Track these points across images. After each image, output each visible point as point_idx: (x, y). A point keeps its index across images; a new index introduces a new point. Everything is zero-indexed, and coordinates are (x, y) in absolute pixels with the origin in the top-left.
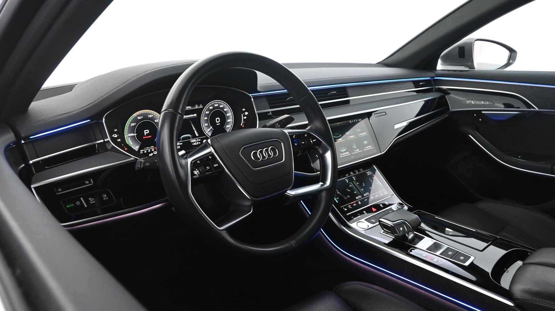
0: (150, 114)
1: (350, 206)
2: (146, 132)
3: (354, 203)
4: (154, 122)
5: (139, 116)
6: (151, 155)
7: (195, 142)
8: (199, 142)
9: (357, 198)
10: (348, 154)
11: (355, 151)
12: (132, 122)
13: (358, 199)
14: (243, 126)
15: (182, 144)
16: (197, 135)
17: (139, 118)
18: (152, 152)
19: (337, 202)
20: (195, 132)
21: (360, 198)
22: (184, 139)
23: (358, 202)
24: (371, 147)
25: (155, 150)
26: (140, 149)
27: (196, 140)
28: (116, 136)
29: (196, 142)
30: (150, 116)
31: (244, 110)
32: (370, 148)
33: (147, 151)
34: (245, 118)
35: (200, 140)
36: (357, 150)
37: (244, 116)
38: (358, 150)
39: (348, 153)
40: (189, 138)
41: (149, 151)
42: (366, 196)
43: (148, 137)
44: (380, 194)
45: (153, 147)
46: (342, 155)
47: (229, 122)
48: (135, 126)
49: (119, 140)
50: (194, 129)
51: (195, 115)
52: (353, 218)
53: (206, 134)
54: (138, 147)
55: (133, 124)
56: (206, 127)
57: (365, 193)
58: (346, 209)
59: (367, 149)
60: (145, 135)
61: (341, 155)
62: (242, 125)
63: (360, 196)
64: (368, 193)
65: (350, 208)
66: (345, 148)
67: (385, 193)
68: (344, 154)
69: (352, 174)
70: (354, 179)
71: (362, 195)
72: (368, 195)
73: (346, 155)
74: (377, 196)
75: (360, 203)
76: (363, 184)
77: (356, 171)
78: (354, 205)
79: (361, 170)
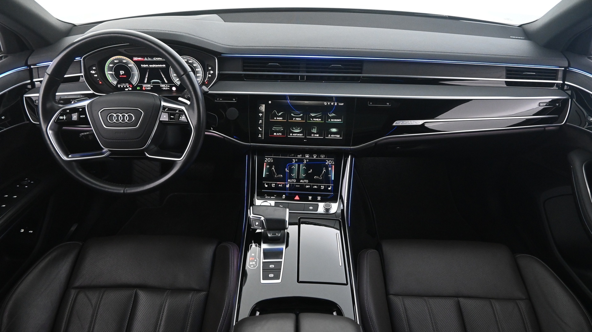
0: (124, 60)
1: (274, 184)
2: (122, 72)
4: (128, 66)
5: (116, 59)
6: (127, 89)
7: (164, 87)
8: (168, 87)
9: (289, 180)
11: (313, 135)
12: (110, 63)
13: (289, 182)
14: (206, 83)
15: (152, 86)
16: (166, 82)
17: (115, 61)
18: (128, 88)
19: (264, 176)
20: (165, 79)
21: (294, 182)
22: (153, 83)
23: (287, 184)
24: (339, 137)
25: (130, 87)
26: (117, 84)
27: (166, 86)
28: (94, 72)
29: (166, 87)
30: (125, 61)
31: (210, 68)
32: (337, 137)
33: (123, 86)
34: (210, 76)
35: (169, 86)
37: (209, 74)
38: (318, 135)
39: (301, 135)
40: (158, 83)
41: (125, 87)
42: (302, 183)
43: (123, 76)
44: (322, 186)
45: (128, 84)
46: (292, 135)
47: (198, 76)
48: (113, 67)
49: (96, 76)
50: (163, 77)
51: (164, 66)
53: (174, 82)
54: (116, 82)
55: (111, 65)
56: (175, 77)
57: (303, 179)
58: (266, 186)
60: (121, 74)
61: (291, 134)
62: (206, 81)
63: (295, 181)
64: (307, 181)
65: (273, 186)
66: (300, 129)
67: (329, 189)
68: (295, 135)
69: (307, 156)
70: (305, 162)
71: (298, 180)
72: (306, 183)
73: (297, 136)
74: (315, 187)
75: (288, 186)
76: (311, 170)
77: (314, 156)
78: (279, 185)
79: (322, 156)
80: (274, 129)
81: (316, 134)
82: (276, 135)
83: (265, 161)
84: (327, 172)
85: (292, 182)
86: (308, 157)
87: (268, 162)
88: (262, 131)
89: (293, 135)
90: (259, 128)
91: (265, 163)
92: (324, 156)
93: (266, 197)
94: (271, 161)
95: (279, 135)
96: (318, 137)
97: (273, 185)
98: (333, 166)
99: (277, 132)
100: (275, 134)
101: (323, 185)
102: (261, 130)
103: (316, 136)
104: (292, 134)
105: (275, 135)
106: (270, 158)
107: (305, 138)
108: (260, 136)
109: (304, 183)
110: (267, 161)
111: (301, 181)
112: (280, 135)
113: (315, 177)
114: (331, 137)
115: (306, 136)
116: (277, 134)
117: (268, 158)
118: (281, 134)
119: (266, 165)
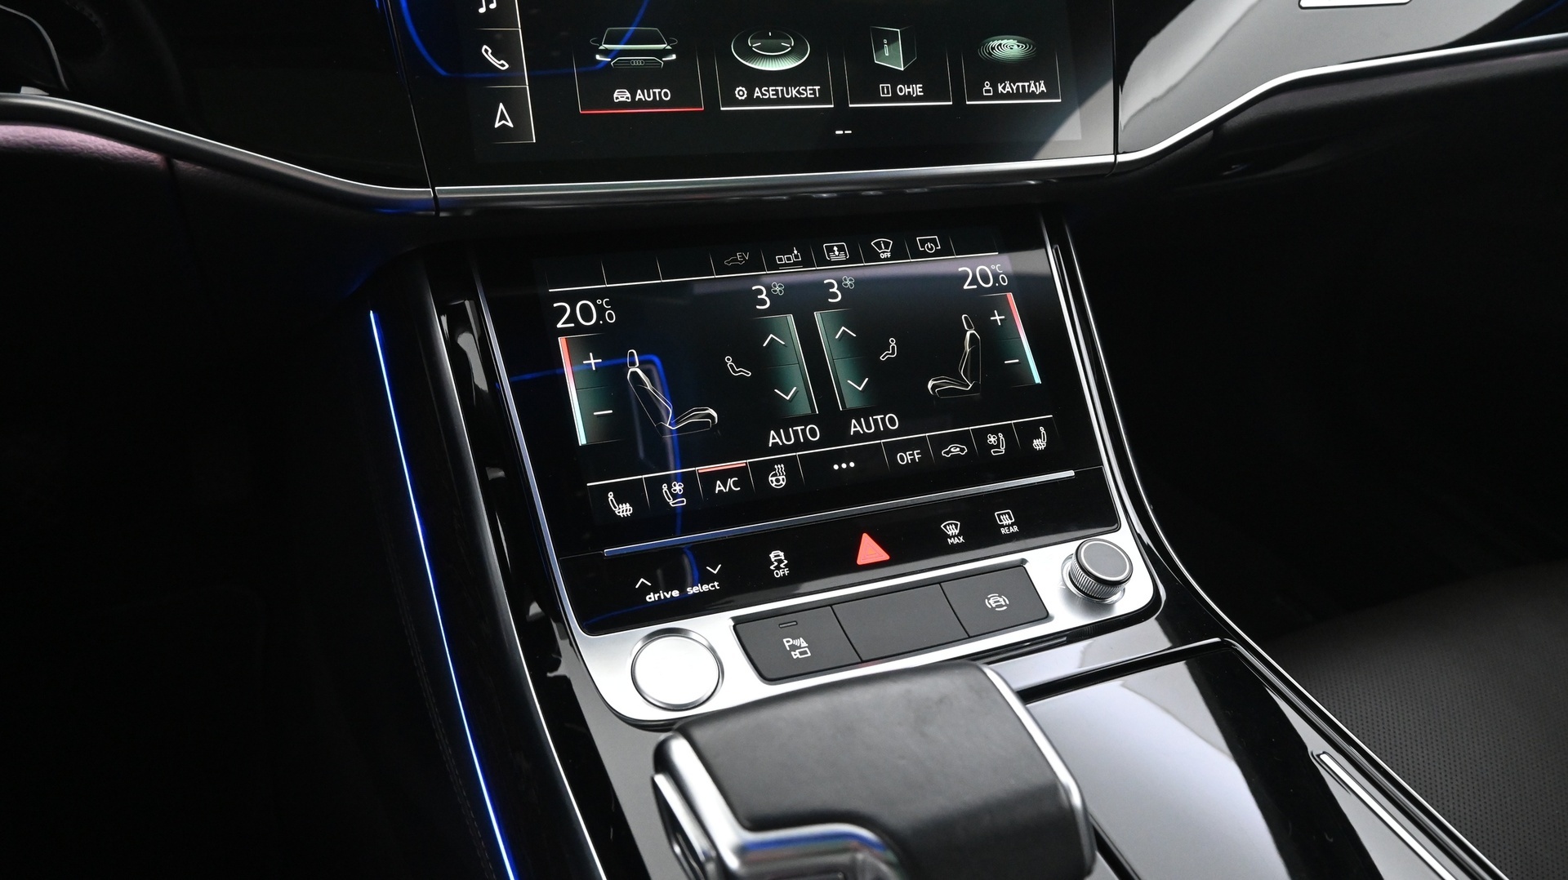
1: (678, 488)
3: (723, 476)
9: (773, 438)
10: (807, 101)
11: (885, 88)
13: (777, 449)
19: (582, 440)
21: (808, 445)
23: (769, 467)
24: (1042, 95)
32: (1033, 95)
36: (905, 90)
38: (917, 89)
39: (808, 92)
42: (866, 437)
44: (992, 439)
46: (750, 100)
52: (645, 590)
57: (861, 413)
58: (624, 510)
59: (1008, 96)
61: (741, 93)
63: (812, 432)
64: (889, 420)
65: (671, 502)
66: (795, 52)
67: (1039, 444)
68: (770, 93)
69: (836, 255)
70: (835, 296)
71: (833, 420)
72: (888, 433)
73: (783, 101)
74: (955, 449)
75: (778, 480)
76: (893, 343)
77: (878, 244)
78: (719, 487)
79: (923, 242)
80: (606, 53)
81: (906, 78)
82: (634, 104)
83: (559, 325)
84: (995, 343)
85: (797, 446)
86: (842, 257)
87: (579, 328)
88: (513, 75)
89: (757, 93)
90: (487, 52)
91: (562, 341)
92: (933, 241)
93: (651, 598)
94: (601, 316)
95: (654, 104)
96: (918, 99)
97: (674, 494)
98: (1010, 296)
99: (635, 79)
100: (621, 95)
101: (995, 431)
102: (502, 65)
103: (908, 98)
104: (751, 93)
105: (623, 105)
106: (592, 296)
107: (841, 116)
108: (503, 119)
109: (877, 435)
110: (572, 318)
111: (855, 427)
112: (662, 104)
113: (930, 386)
114: (997, 96)
115: (841, 103)
116: (639, 95)
117: (572, 299)
118: (665, 94)
119: (577, 356)
